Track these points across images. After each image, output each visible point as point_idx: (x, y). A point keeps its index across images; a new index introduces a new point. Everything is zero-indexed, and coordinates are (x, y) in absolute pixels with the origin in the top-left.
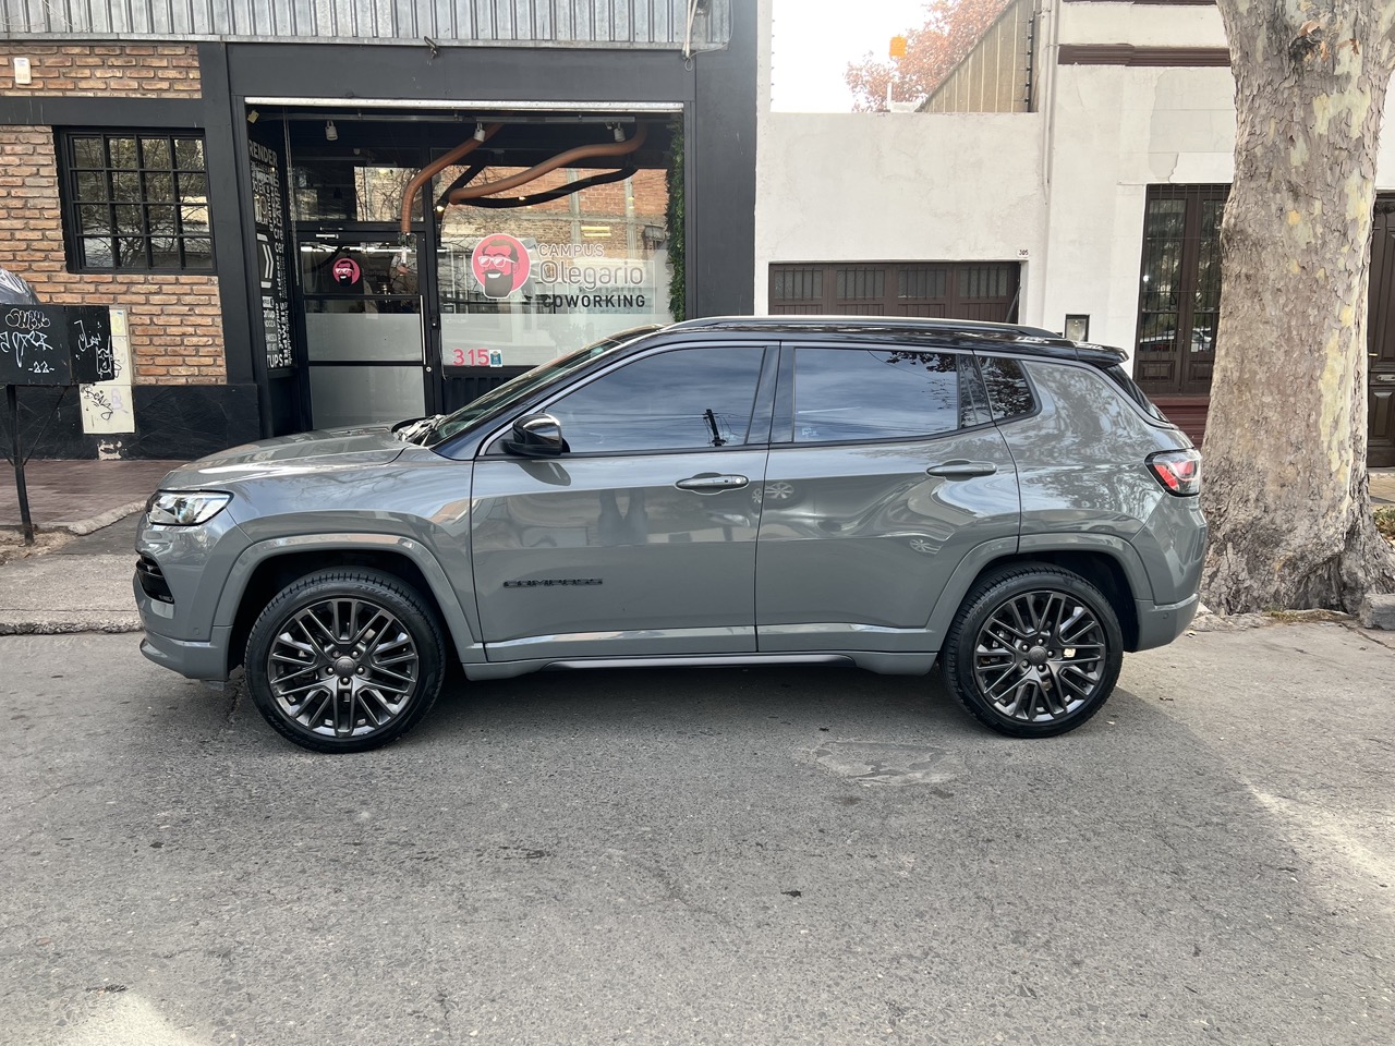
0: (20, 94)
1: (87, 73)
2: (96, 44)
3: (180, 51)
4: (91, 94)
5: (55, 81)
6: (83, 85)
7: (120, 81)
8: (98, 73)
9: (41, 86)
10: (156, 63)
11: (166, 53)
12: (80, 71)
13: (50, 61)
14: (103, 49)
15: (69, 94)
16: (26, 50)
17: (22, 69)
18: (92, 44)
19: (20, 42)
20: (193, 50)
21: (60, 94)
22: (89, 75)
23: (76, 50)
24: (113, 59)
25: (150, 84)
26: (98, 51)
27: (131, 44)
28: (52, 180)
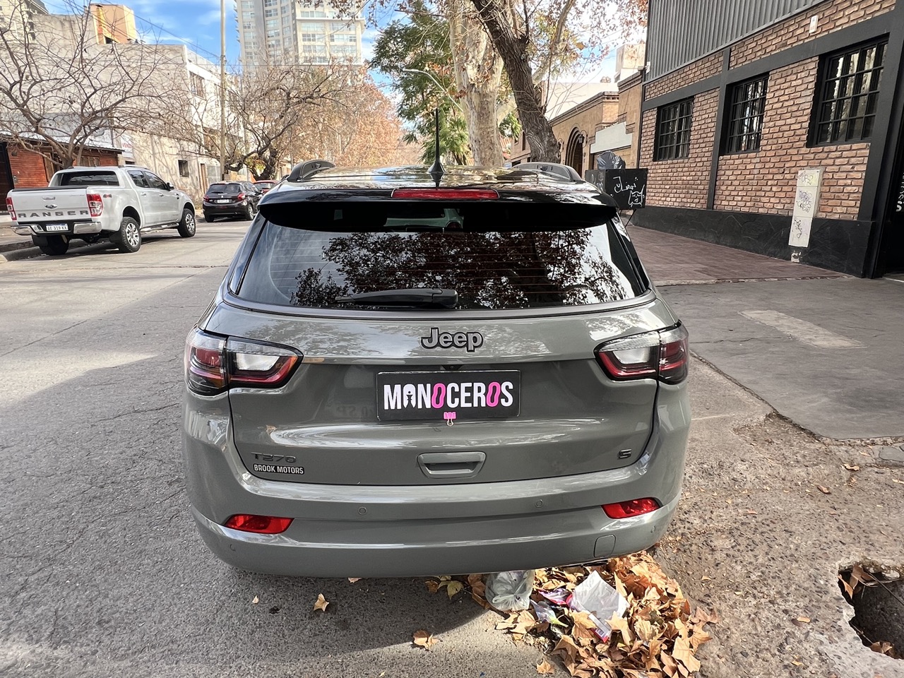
0: (811, 39)
4: (840, 28)
5: (826, 26)
6: (838, 23)
7: (855, 14)
8: (847, 12)
9: (819, 31)
12: (839, 14)
13: (826, 14)
15: (831, 32)
16: (819, 9)
17: (814, 24)
19: (817, 6)
21: (827, 33)
22: (842, 15)
28: (811, 90)
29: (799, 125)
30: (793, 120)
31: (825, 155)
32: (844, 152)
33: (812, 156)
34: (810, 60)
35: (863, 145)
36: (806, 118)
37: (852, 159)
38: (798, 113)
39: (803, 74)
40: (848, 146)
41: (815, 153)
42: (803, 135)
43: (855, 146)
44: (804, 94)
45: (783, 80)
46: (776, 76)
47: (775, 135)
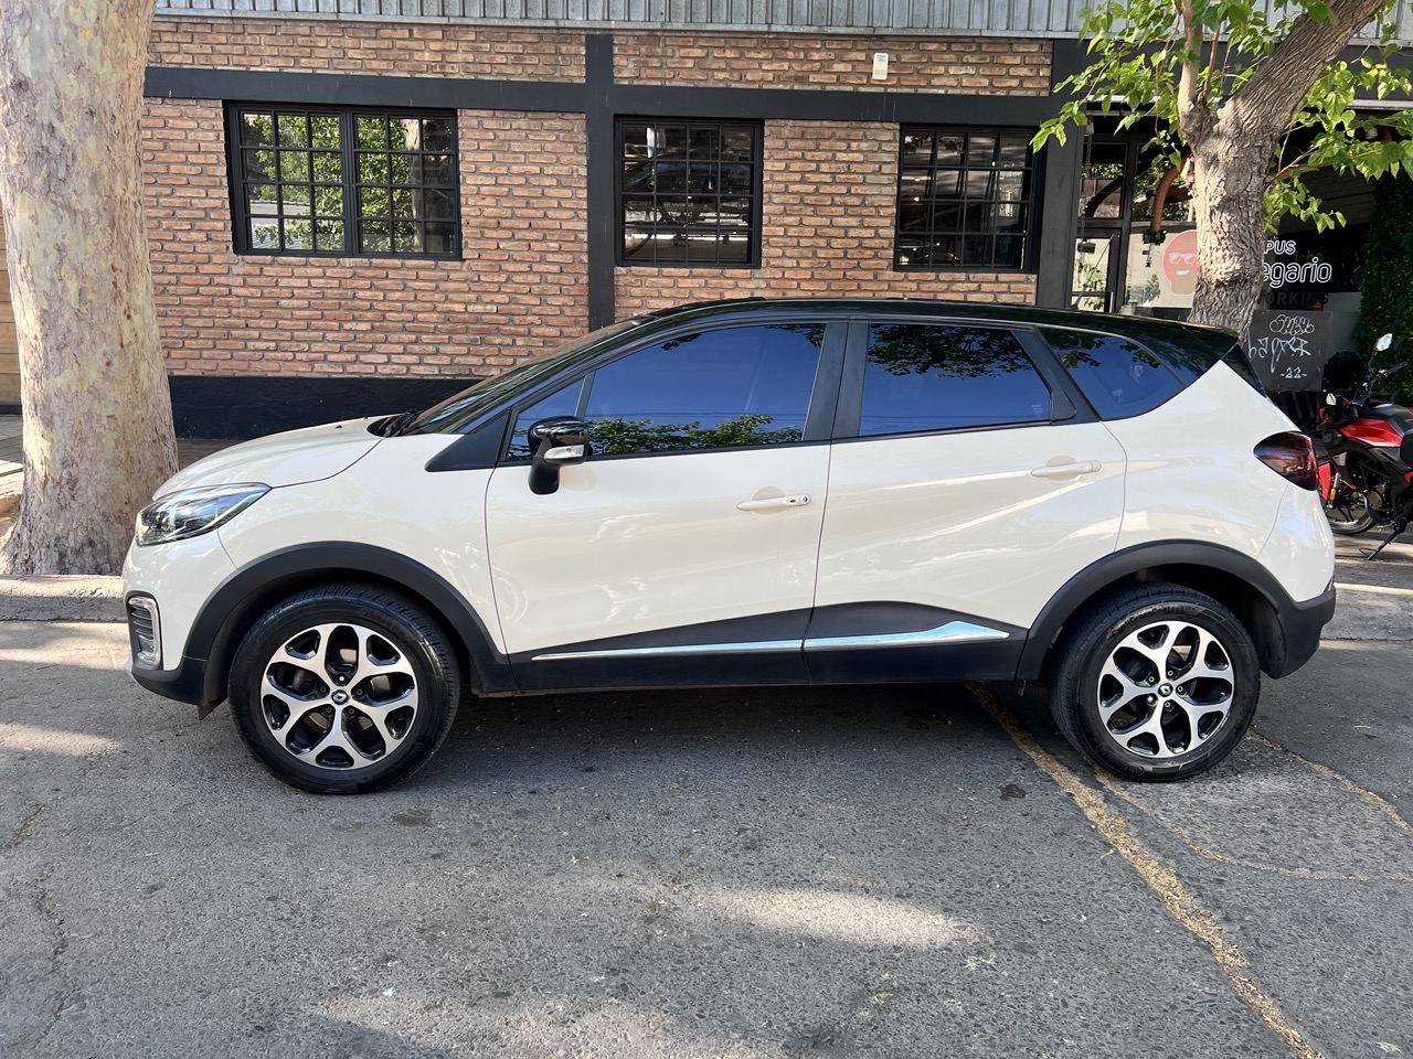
0: (873, 90)
1: (941, 69)
2: (954, 40)
3: (1034, 48)
4: (942, 92)
5: (910, 78)
6: (936, 82)
7: (970, 79)
8: (952, 71)
9: (894, 83)
10: (1009, 60)
11: (1021, 50)
12: (935, 68)
13: (906, 58)
14: (959, 45)
15: (921, 91)
16: (885, 45)
17: (881, 66)
18: (949, 41)
19: (881, 37)
20: (1047, 48)
21: (912, 91)
22: (943, 71)
23: (933, 47)
24: (969, 56)
25: (1001, 82)
26: (955, 47)
27: (987, 41)
28: (892, 177)
29: (872, 231)
30: (854, 222)
31: (945, 286)
32: (983, 285)
33: (914, 286)
34: (877, 125)
35: (1023, 277)
36: (887, 222)
37: (1004, 295)
38: (864, 211)
39: (864, 146)
40: (992, 276)
41: (919, 282)
42: (883, 248)
43: (1003, 277)
44: (870, 178)
45: (811, 145)
46: (786, 132)
47: (804, 242)
